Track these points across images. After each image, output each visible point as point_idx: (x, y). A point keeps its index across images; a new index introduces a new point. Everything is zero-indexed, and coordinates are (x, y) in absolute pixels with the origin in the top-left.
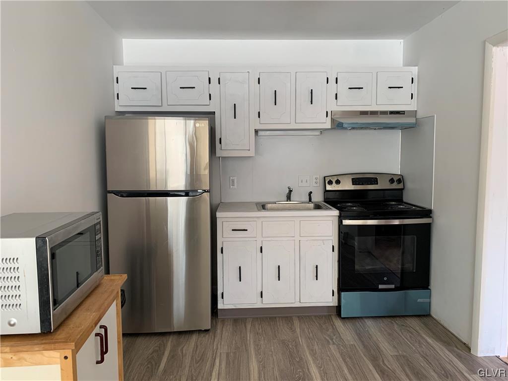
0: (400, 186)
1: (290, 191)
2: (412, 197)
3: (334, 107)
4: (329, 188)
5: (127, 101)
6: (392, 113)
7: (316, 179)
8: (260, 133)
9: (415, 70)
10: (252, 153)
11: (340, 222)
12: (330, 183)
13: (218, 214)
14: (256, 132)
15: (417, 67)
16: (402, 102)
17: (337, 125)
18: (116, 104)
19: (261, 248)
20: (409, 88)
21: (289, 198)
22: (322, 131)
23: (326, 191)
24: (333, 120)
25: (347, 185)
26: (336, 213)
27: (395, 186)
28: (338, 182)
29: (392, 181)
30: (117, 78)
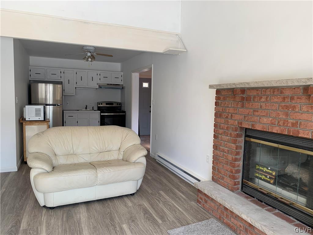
0: (120, 106)
1: (87, 106)
2: (123, 109)
3: (99, 82)
4: (99, 106)
5: (34, 77)
6: (116, 85)
7: (95, 103)
8: (77, 88)
9: (122, 73)
10: (74, 94)
11: (101, 114)
12: (99, 104)
13: (64, 112)
14: (76, 88)
15: (123, 73)
16: (118, 82)
17: (100, 87)
18: (30, 78)
19: (77, 122)
20: (120, 78)
21: (86, 108)
22: (96, 89)
23: (98, 107)
24: (99, 86)
25: (104, 105)
26: (100, 112)
27: (118, 105)
28: (102, 104)
29: (118, 104)
30: (30, 70)
